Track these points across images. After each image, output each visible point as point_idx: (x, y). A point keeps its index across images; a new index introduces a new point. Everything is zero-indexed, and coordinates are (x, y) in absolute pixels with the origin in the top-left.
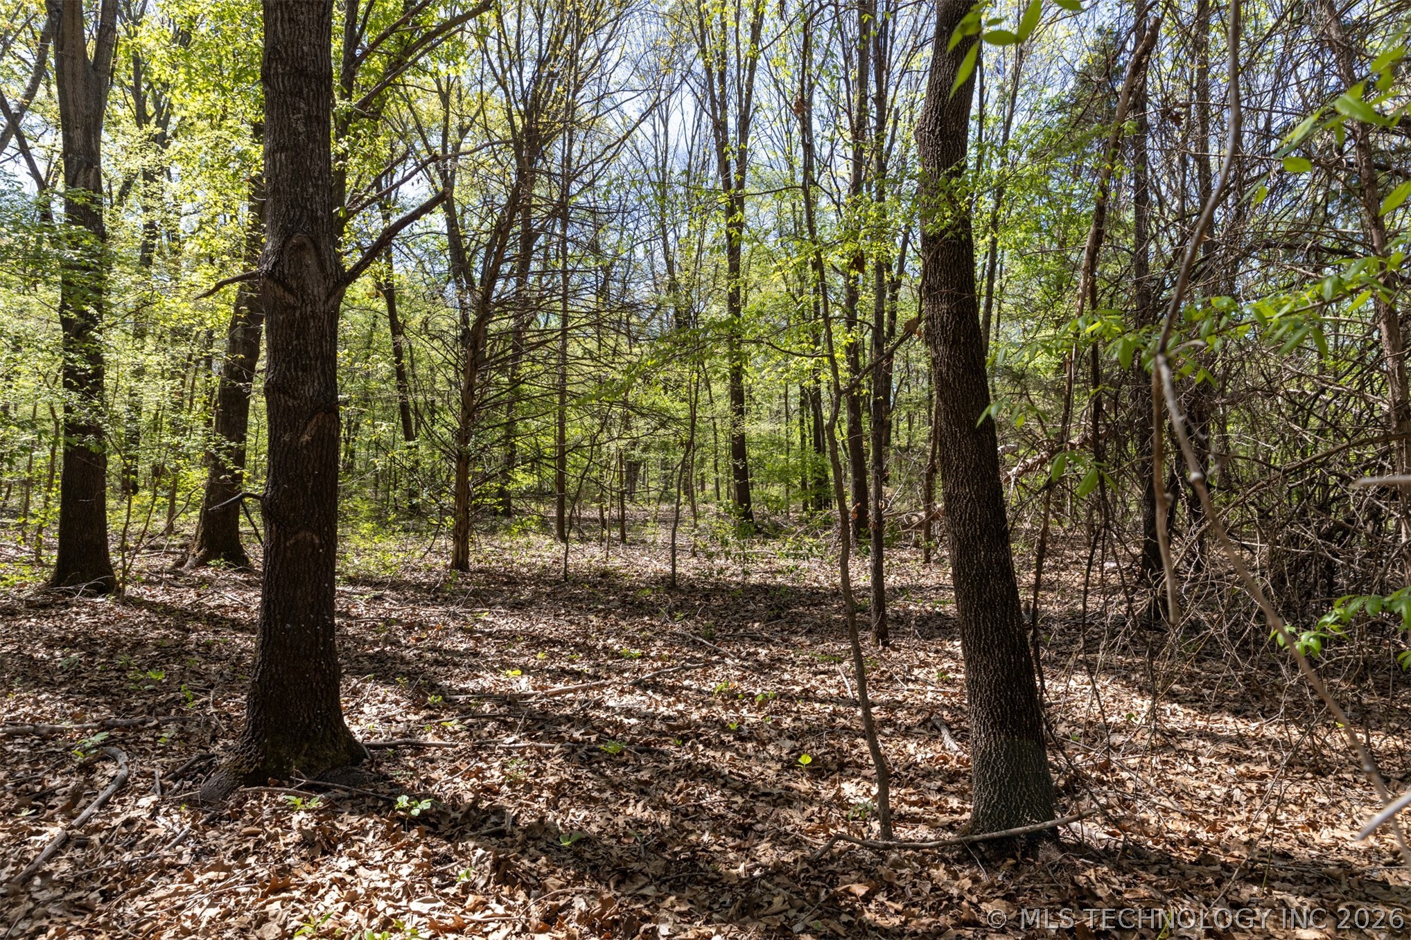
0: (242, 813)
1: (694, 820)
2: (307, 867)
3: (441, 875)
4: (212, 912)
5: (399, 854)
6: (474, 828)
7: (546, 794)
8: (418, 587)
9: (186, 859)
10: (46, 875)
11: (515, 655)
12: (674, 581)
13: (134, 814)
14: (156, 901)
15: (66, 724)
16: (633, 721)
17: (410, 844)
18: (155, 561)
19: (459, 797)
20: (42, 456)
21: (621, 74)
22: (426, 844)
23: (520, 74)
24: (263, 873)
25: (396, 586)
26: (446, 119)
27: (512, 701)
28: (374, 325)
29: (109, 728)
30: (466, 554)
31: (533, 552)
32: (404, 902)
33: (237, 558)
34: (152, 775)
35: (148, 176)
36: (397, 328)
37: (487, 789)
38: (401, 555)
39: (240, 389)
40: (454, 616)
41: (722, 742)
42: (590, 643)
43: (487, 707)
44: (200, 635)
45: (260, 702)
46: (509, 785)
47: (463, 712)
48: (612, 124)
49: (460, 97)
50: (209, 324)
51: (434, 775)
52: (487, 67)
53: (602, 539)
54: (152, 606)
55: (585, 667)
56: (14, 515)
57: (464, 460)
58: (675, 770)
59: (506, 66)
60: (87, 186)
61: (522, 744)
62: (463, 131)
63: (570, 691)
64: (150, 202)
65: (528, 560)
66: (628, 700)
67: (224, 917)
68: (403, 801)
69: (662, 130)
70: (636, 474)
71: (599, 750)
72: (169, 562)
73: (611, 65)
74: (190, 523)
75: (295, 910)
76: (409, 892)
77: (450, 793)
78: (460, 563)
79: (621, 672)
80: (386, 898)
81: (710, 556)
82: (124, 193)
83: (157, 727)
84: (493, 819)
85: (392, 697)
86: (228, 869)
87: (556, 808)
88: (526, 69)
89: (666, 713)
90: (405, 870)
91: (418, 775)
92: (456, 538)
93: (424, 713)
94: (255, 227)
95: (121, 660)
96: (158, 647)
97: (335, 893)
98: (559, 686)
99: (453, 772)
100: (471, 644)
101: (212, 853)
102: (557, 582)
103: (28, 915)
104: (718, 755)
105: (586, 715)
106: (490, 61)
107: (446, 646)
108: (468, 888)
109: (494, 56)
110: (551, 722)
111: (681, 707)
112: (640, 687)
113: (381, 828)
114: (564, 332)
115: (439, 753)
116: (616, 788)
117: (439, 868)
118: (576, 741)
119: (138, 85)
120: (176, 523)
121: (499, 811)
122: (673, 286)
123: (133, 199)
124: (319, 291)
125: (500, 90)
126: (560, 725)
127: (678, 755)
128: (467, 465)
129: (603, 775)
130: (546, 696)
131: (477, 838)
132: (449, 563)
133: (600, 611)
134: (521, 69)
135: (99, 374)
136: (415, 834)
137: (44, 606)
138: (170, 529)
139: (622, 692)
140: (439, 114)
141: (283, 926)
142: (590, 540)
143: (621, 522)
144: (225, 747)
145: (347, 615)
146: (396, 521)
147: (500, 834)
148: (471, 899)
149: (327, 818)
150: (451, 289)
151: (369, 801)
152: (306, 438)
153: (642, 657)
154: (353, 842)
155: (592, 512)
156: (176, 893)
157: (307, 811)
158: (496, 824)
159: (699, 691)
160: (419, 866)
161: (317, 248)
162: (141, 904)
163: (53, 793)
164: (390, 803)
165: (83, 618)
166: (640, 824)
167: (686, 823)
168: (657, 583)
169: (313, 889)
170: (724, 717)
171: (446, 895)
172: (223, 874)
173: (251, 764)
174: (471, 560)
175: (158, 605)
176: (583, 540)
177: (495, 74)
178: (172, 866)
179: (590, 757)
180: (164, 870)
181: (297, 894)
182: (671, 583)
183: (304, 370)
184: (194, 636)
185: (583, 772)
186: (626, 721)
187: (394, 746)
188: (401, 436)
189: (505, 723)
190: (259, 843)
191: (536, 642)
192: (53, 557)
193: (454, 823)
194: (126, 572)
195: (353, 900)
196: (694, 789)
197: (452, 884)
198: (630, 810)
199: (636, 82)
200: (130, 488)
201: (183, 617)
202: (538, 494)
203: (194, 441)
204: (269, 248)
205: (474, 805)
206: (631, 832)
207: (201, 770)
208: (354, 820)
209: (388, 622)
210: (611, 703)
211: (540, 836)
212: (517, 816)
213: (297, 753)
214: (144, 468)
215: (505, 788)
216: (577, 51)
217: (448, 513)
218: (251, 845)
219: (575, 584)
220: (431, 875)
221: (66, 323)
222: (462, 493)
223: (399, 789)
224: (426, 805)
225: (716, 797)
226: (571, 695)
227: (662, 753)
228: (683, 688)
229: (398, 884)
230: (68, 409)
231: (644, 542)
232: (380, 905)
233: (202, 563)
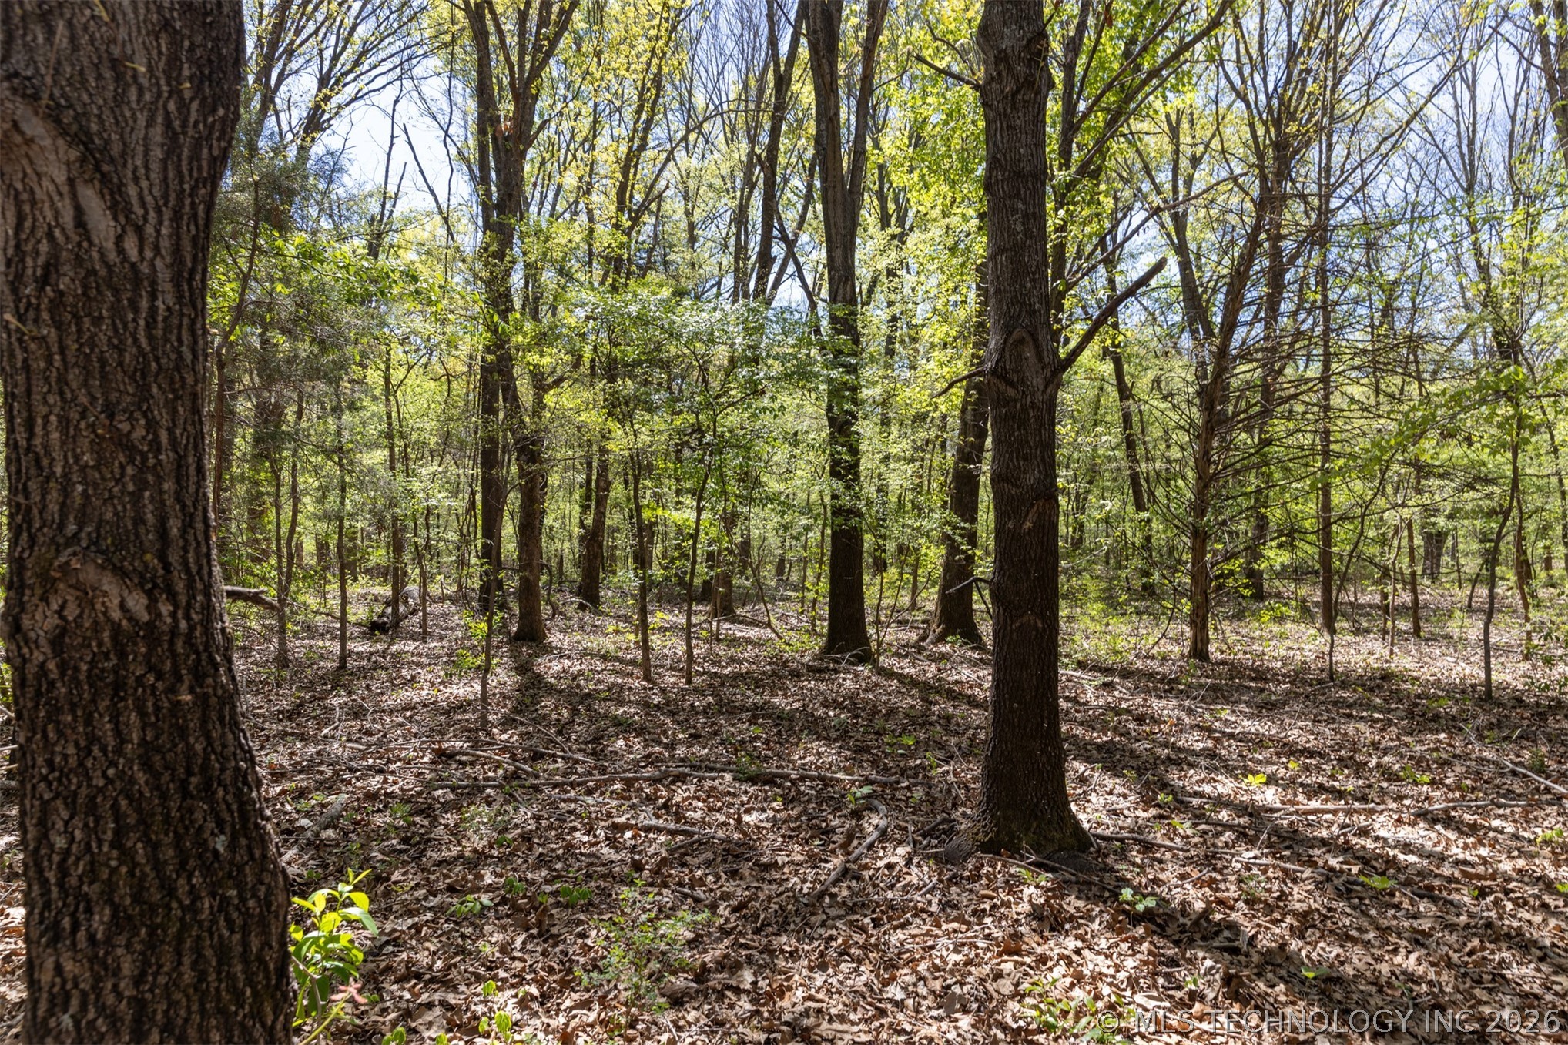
0: (979, 877)
1: (1490, 990)
2: (1037, 938)
3: (1168, 976)
4: (957, 958)
5: (1125, 946)
6: (1204, 938)
7: (1289, 919)
8: (1151, 675)
9: (934, 908)
10: (833, 896)
11: (1260, 762)
12: (1489, 691)
13: (894, 860)
14: (913, 937)
15: (840, 776)
16: (1412, 859)
17: (1135, 939)
18: (902, 636)
19: (1189, 904)
20: (814, 536)
21: (1402, 44)
22: (1152, 943)
23: (1264, 80)
24: (998, 934)
25: (1126, 673)
26: (1176, 152)
27: (1255, 813)
28: (1101, 389)
29: (872, 783)
30: (1206, 641)
31: (1290, 643)
32: (1128, 993)
33: (971, 636)
34: (905, 829)
35: (891, 273)
36: (1125, 392)
37: (1220, 902)
38: (1133, 640)
39: (970, 471)
40: (1190, 712)
41: (1545, 906)
42: (1359, 758)
43: (1224, 815)
44: (941, 706)
45: (993, 775)
46: (1246, 902)
47: (1197, 817)
48: (1392, 107)
49: (1192, 122)
50: (943, 408)
51: (1163, 876)
52: (1223, 81)
53: (1385, 632)
54: (901, 678)
55: (1351, 784)
56: (795, 589)
57: (1200, 538)
58: (1467, 926)
59: (1246, 73)
60: (845, 300)
61: (1264, 861)
62: (1195, 161)
63: (1328, 811)
64: (892, 297)
65: (1283, 653)
66: (1406, 833)
67: (966, 964)
68: (1127, 894)
69: (1467, 96)
70: (1440, 548)
71: (1362, 884)
72: (914, 636)
73: (1387, 35)
74: (930, 599)
75: (1026, 974)
76: (1133, 983)
77: (1179, 898)
78: (1199, 651)
79: (1400, 798)
80: (1111, 984)
81: (1549, 661)
82: (871, 291)
83: (908, 788)
84: (1226, 934)
85: (1119, 790)
86: (968, 924)
87: (1302, 937)
88: (1272, 71)
89: (1461, 857)
90: (1130, 963)
91: (1146, 874)
92: (1193, 624)
93: (1153, 811)
94: (980, 314)
95: (878, 722)
96: (907, 716)
97: (1061, 969)
98: (1314, 804)
99: (1183, 877)
100: (1210, 744)
101: (955, 907)
102: (1320, 682)
103: (823, 924)
104: (1538, 919)
105: (1347, 842)
106: (1227, 76)
107: (1180, 743)
108: (1195, 996)
109: (1231, 68)
110: (1301, 842)
111: (1484, 852)
112: (1425, 820)
113: (1107, 917)
114: (1325, 379)
115: (1168, 855)
116: (1384, 931)
117: (1165, 969)
118: (1332, 869)
119: (881, 188)
120: (919, 600)
121: (1233, 927)
122: (1489, 300)
123: (879, 297)
124: (1037, 381)
125: (1240, 105)
126: (1312, 847)
127: (1473, 909)
128: (1204, 542)
129: (1365, 914)
130: (1297, 812)
131: (1209, 949)
132: (1186, 651)
133: (1377, 721)
134: (1266, 73)
135: (857, 464)
136: (1140, 931)
137: (820, 671)
138: (914, 605)
139: (1399, 821)
140: (1168, 148)
141: (1017, 985)
142: (1368, 631)
143: (1414, 611)
144: (964, 814)
145: (1074, 700)
146: (1127, 602)
147: (1235, 951)
148: (1197, 1007)
149: (1055, 897)
150: (1186, 341)
151: (1095, 889)
152: (1028, 525)
153: (1433, 783)
154: (1080, 926)
155: (1370, 596)
156: (927, 934)
157: (1037, 887)
158: (1229, 940)
159: (1516, 837)
160: (1145, 963)
161: (1035, 340)
162: (902, 937)
163: (833, 831)
164: (1116, 895)
165: (848, 683)
166: (1412, 978)
167: (1477, 992)
168: (1463, 692)
169: (1042, 960)
170: (1552, 875)
171: (1172, 997)
172: (964, 927)
173: (986, 834)
174: (1212, 649)
175: (906, 676)
176: (1358, 632)
177: (1233, 88)
178: (923, 910)
179: (1349, 891)
180: (918, 912)
181: (1028, 960)
182: (1486, 696)
183: (1025, 459)
184: (935, 709)
185: (1339, 905)
186: (1402, 857)
187: (1122, 840)
188: (1131, 508)
189: (1245, 835)
190: (994, 907)
191: (1289, 750)
192: (823, 627)
193: (1183, 929)
194: (880, 644)
195: (1079, 978)
196: (1493, 952)
197: (1179, 988)
198: (1398, 960)
199: (1424, 47)
200: (881, 566)
201: (926, 690)
202: (1297, 573)
203: (933, 522)
204: (992, 346)
205: (1206, 913)
206: (1396, 983)
207: (945, 832)
208: (1080, 904)
209: (1118, 712)
210: (1382, 833)
211: (1278, 962)
212: (1254, 937)
213: (1027, 830)
214: (891, 546)
215: (1240, 904)
216: (1336, 36)
217: (1183, 594)
218: (987, 906)
219: (1344, 685)
220: (1157, 974)
221: (832, 421)
222: (1199, 574)
223: (1125, 882)
224: (1151, 902)
225: (1529, 970)
226: (1329, 816)
227: (1451, 903)
228: (1490, 829)
229: (1122, 975)
230: (834, 497)
231: (1449, 637)
232: (1106, 990)
233: (941, 639)
